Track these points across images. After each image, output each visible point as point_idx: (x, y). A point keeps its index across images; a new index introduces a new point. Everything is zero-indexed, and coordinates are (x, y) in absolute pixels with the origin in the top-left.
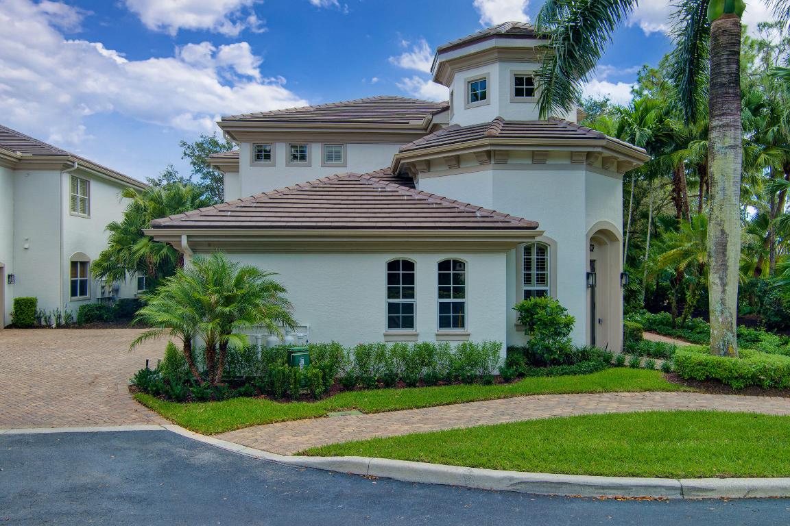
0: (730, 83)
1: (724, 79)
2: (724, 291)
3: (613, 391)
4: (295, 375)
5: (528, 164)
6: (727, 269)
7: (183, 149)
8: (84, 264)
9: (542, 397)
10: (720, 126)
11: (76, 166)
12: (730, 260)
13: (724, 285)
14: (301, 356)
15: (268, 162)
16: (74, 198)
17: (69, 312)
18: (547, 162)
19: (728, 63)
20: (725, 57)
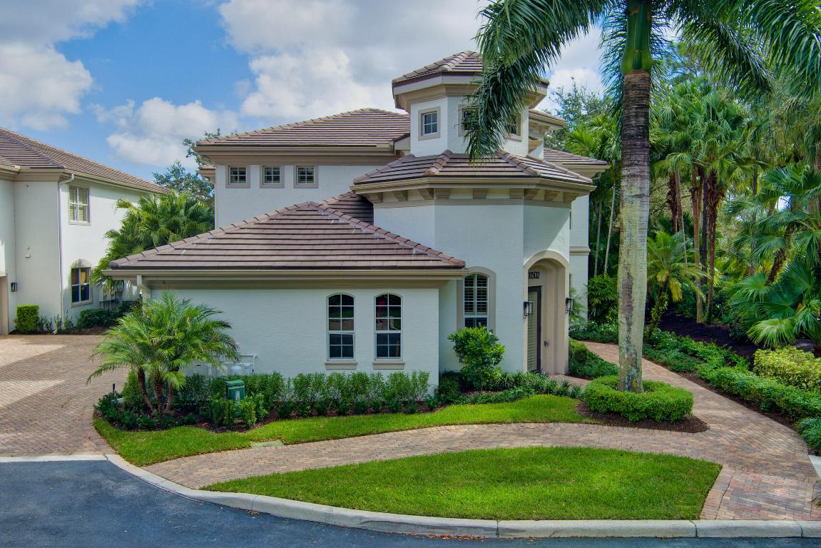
0: (637, 136)
1: (633, 131)
2: (629, 330)
3: (521, 422)
4: (229, 408)
5: (469, 199)
6: (632, 310)
7: (187, 148)
8: (85, 270)
9: (453, 427)
10: (628, 176)
11: (73, 177)
12: (635, 301)
13: (629, 324)
14: (237, 389)
15: (242, 184)
16: (73, 208)
17: (69, 318)
18: (488, 197)
19: (637, 116)
20: (634, 110)
